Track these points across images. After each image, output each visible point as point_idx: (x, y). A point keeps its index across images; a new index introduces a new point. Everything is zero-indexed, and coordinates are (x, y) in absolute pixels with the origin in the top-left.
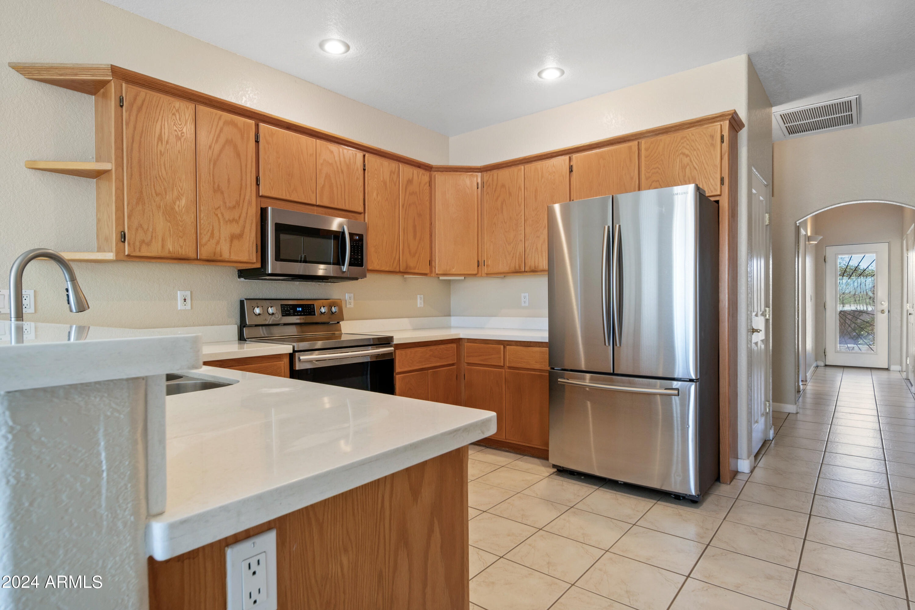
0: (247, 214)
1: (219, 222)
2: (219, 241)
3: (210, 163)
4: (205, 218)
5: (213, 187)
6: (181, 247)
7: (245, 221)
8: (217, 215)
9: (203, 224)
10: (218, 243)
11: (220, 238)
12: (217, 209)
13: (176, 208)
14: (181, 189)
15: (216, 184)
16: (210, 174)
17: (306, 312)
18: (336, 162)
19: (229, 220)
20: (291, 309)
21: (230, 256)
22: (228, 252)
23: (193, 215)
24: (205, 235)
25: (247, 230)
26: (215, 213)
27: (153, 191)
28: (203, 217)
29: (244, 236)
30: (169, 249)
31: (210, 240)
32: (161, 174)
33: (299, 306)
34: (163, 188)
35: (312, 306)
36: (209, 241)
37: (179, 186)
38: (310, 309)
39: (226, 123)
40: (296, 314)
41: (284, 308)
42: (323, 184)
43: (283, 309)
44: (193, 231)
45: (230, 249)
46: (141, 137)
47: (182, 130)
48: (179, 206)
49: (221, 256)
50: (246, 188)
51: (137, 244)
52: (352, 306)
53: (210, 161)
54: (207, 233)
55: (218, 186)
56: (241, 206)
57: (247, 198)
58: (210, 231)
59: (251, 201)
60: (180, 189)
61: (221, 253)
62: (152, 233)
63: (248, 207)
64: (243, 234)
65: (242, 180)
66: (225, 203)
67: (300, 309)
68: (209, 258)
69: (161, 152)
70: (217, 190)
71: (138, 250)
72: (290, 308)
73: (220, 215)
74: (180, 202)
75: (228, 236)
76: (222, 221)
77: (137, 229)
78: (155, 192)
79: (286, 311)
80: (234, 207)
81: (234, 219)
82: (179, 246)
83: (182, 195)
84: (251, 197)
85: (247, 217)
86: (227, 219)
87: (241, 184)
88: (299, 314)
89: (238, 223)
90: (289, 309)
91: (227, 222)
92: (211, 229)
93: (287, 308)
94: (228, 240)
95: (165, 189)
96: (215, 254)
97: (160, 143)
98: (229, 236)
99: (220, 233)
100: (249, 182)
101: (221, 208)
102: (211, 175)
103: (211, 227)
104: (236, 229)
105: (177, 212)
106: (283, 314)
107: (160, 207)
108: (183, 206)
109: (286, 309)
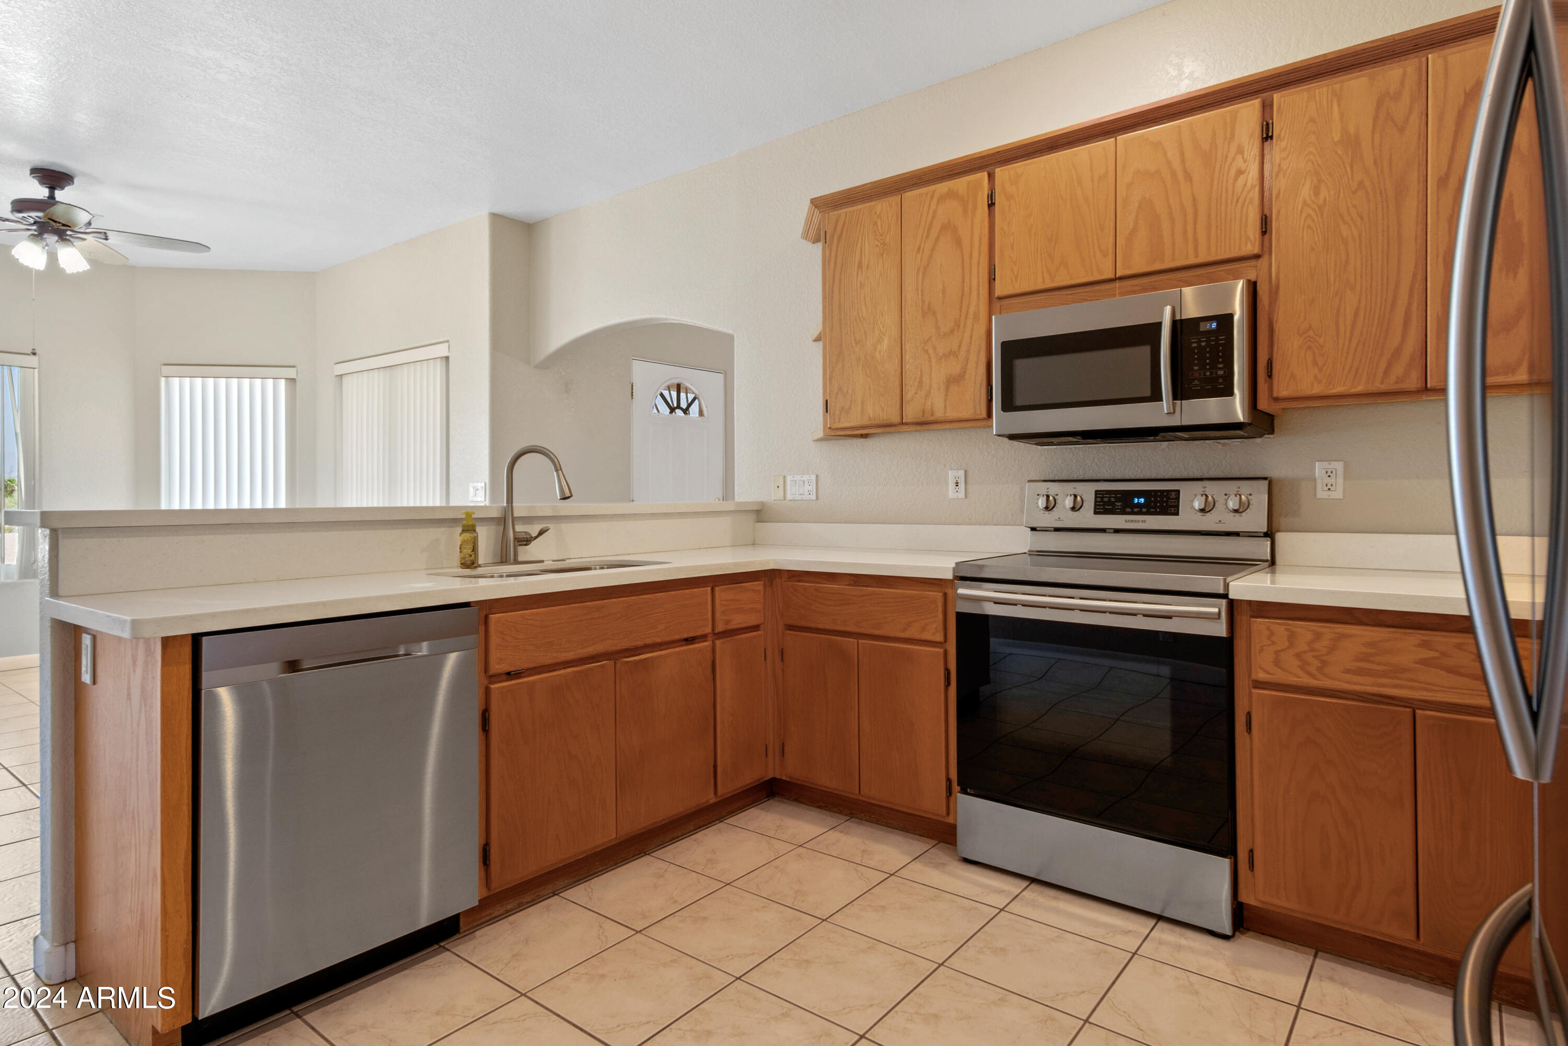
0: (971, 337)
1: (930, 361)
2: (930, 392)
3: (918, 274)
4: (911, 360)
5: (922, 310)
6: (883, 409)
7: (968, 351)
8: (927, 352)
9: (908, 369)
10: (927, 395)
11: (931, 386)
12: (928, 341)
13: (877, 354)
14: (883, 327)
15: (927, 303)
16: (918, 291)
17: (1155, 507)
18: (1169, 163)
19: (945, 355)
20: (1118, 500)
21: (945, 413)
22: (943, 408)
23: (897, 359)
24: (911, 386)
25: (972, 364)
26: (924, 349)
27: (853, 338)
28: (909, 360)
29: (967, 377)
30: (869, 414)
31: (917, 391)
32: (860, 315)
33: (1139, 494)
34: (863, 331)
35: (1173, 494)
36: (916, 393)
37: (881, 323)
38: (1166, 502)
39: (942, 199)
40: (1128, 510)
41: (1102, 498)
42: (1131, 228)
43: (1099, 499)
44: (897, 383)
45: (945, 400)
46: (841, 274)
47: (884, 241)
48: (880, 352)
49: (932, 415)
50: (970, 294)
51: (837, 413)
52: (1338, 494)
53: (918, 270)
54: (913, 383)
55: (929, 305)
56: (962, 326)
57: (972, 309)
58: (917, 379)
59: (979, 313)
60: (881, 326)
61: (932, 410)
62: (852, 395)
63: (973, 325)
64: (965, 372)
65: (963, 282)
66: (938, 328)
67: (1142, 500)
68: (919, 420)
69: (861, 283)
70: (928, 311)
71: (838, 421)
72: (1115, 498)
73: (931, 351)
74: (881, 345)
75: (943, 381)
76: (933, 360)
77: (837, 394)
78: (855, 340)
79: (1105, 503)
80: (952, 332)
81: (950, 352)
82: (880, 409)
83: (884, 335)
84: (978, 306)
85: (971, 343)
86: (941, 354)
87: (963, 290)
88: (1136, 510)
89: (957, 356)
90: (1113, 500)
91: (940, 359)
92: (919, 376)
93: (1110, 498)
94: (942, 386)
95: (865, 332)
96: (924, 411)
97: (860, 272)
98: (945, 381)
99: (931, 379)
100: (974, 283)
101: (933, 339)
102: (920, 293)
103: (919, 373)
104: (954, 367)
105: (877, 362)
106: (1098, 509)
107: (860, 359)
108: (884, 350)
109: (1106, 500)
